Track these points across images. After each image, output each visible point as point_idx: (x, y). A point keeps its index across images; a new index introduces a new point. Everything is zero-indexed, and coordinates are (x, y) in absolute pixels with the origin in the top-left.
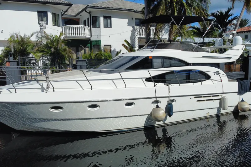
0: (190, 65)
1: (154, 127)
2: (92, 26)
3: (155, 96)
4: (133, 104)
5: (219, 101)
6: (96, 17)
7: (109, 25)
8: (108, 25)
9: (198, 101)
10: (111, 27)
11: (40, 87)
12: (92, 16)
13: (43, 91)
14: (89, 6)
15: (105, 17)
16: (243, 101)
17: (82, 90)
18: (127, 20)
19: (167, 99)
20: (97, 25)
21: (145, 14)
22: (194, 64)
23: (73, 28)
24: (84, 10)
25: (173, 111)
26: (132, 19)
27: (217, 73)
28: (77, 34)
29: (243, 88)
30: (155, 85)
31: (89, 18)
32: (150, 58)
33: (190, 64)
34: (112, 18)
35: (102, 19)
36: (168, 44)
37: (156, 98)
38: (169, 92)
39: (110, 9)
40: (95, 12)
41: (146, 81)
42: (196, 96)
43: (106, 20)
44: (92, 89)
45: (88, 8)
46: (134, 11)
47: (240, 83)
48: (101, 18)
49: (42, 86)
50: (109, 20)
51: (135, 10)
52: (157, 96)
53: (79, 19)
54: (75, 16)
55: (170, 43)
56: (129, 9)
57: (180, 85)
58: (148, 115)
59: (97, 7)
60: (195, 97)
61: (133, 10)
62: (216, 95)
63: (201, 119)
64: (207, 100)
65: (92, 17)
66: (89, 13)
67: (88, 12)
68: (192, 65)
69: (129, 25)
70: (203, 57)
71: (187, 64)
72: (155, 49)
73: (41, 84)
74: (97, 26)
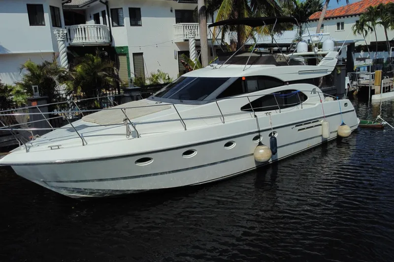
0: (286, 85)
2: (111, 24)
3: (257, 130)
4: (233, 143)
6: (117, 10)
7: (138, 22)
9: (299, 130)
10: (140, 25)
12: (110, 7)
15: (132, 10)
16: (343, 124)
19: (269, 132)
20: (120, 23)
22: (291, 82)
25: (278, 146)
26: (171, 11)
27: (314, 91)
28: (86, 39)
30: (255, 115)
31: (105, 11)
32: (244, 79)
33: (286, 82)
34: (142, 11)
36: (259, 57)
37: (259, 131)
41: (242, 110)
42: (298, 124)
44: (185, 130)
52: (261, 129)
54: (79, 6)
60: (296, 126)
62: (315, 120)
64: (307, 128)
65: (111, 9)
66: (106, 3)
67: (103, 3)
68: (288, 83)
70: (300, 72)
71: (280, 83)
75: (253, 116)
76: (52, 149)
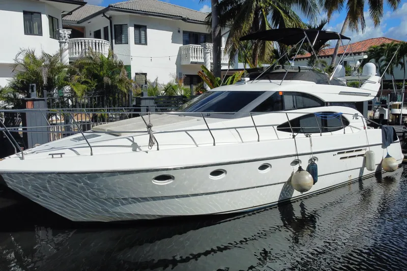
0: (327, 106)
1: (290, 201)
2: (114, 41)
3: (295, 153)
4: (268, 166)
5: (362, 158)
6: (121, 26)
7: (143, 41)
8: (141, 40)
9: (341, 158)
10: (146, 44)
11: (130, 143)
12: (114, 23)
13: (134, 150)
14: (112, 6)
15: (137, 27)
16: (388, 156)
17: (195, 146)
18: (171, 33)
19: (309, 157)
20: (123, 40)
21: (213, 25)
23: (81, 43)
24: (103, 12)
25: (318, 175)
26: (179, 31)
27: (356, 116)
29: (388, 138)
30: (294, 136)
32: (281, 94)
33: (327, 103)
34: (148, 29)
35: (131, 30)
36: (297, 72)
37: (297, 155)
38: (311, 146)
39: (146, 13)
40: (120, 18)
41: (278, 130)
42: (340, 151)
43: (138, 32)
44: (214, 145)
45: (112, 10)
46: (184, 20)
47: (384, 130)
48: (130, 27)
49: (133, 141)
50: (143, 33)
51: (184, 17)
52: (299, 152)
53: (83, 28)
54: (78, 22)
55: (299, 71)
56: (176, 16)
57: (321, 135)
58: (285, 182)
59: (126, 10)
60: (338, 153)
61: (181, 17)
62: (358, 149)
63: (343, 185)
64: (350, 157)
65: (115, 25)
66: (110, 18)
67: (108, 16)
68: (329, 104)
69: (174, 41)
70: (342, 93)
71: (323, 104)
72: (284, 81)
73: (131, 139)
74: (123, 42)
75: (292, 137)
76: (53, 157)
